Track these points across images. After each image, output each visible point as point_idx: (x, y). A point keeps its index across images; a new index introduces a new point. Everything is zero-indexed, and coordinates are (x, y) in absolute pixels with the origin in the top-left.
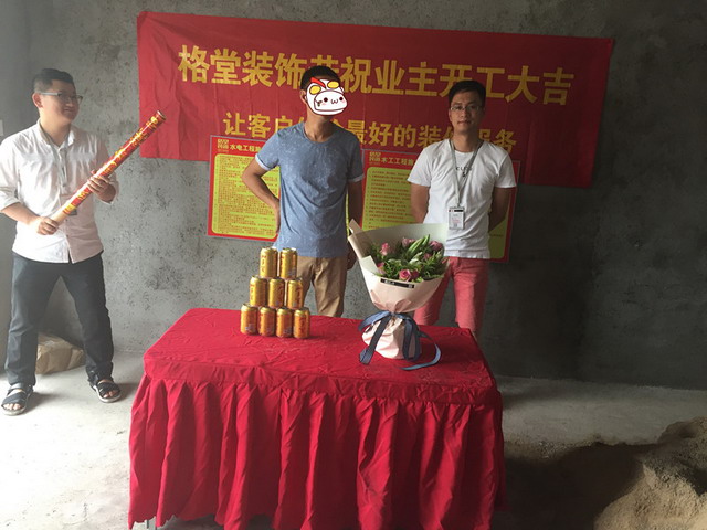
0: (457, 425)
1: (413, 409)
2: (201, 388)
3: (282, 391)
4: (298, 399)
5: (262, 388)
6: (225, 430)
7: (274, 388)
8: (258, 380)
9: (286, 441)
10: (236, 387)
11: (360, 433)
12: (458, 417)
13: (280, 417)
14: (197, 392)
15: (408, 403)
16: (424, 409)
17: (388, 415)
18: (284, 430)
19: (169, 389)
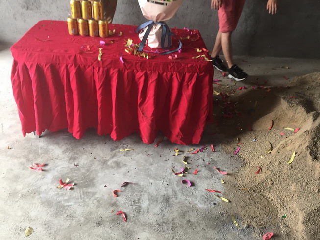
0: (189, 83)
1: (166, 76)
2: (47, 66)
3: (93, 68)
4: (103, 72)
5: (82, 66)
6: (65, 88)
7: (89, 66)
8: (79, 62)
9: (99, 93)
10: (67, 66)
11: (138, 89)
12: (190, 79)
13: (94, 82)
14: (45, 69)
15: (163, 73)
16: (172, 75)
17: (153, 79)
18: (97, 88)
19: (29, 67)
